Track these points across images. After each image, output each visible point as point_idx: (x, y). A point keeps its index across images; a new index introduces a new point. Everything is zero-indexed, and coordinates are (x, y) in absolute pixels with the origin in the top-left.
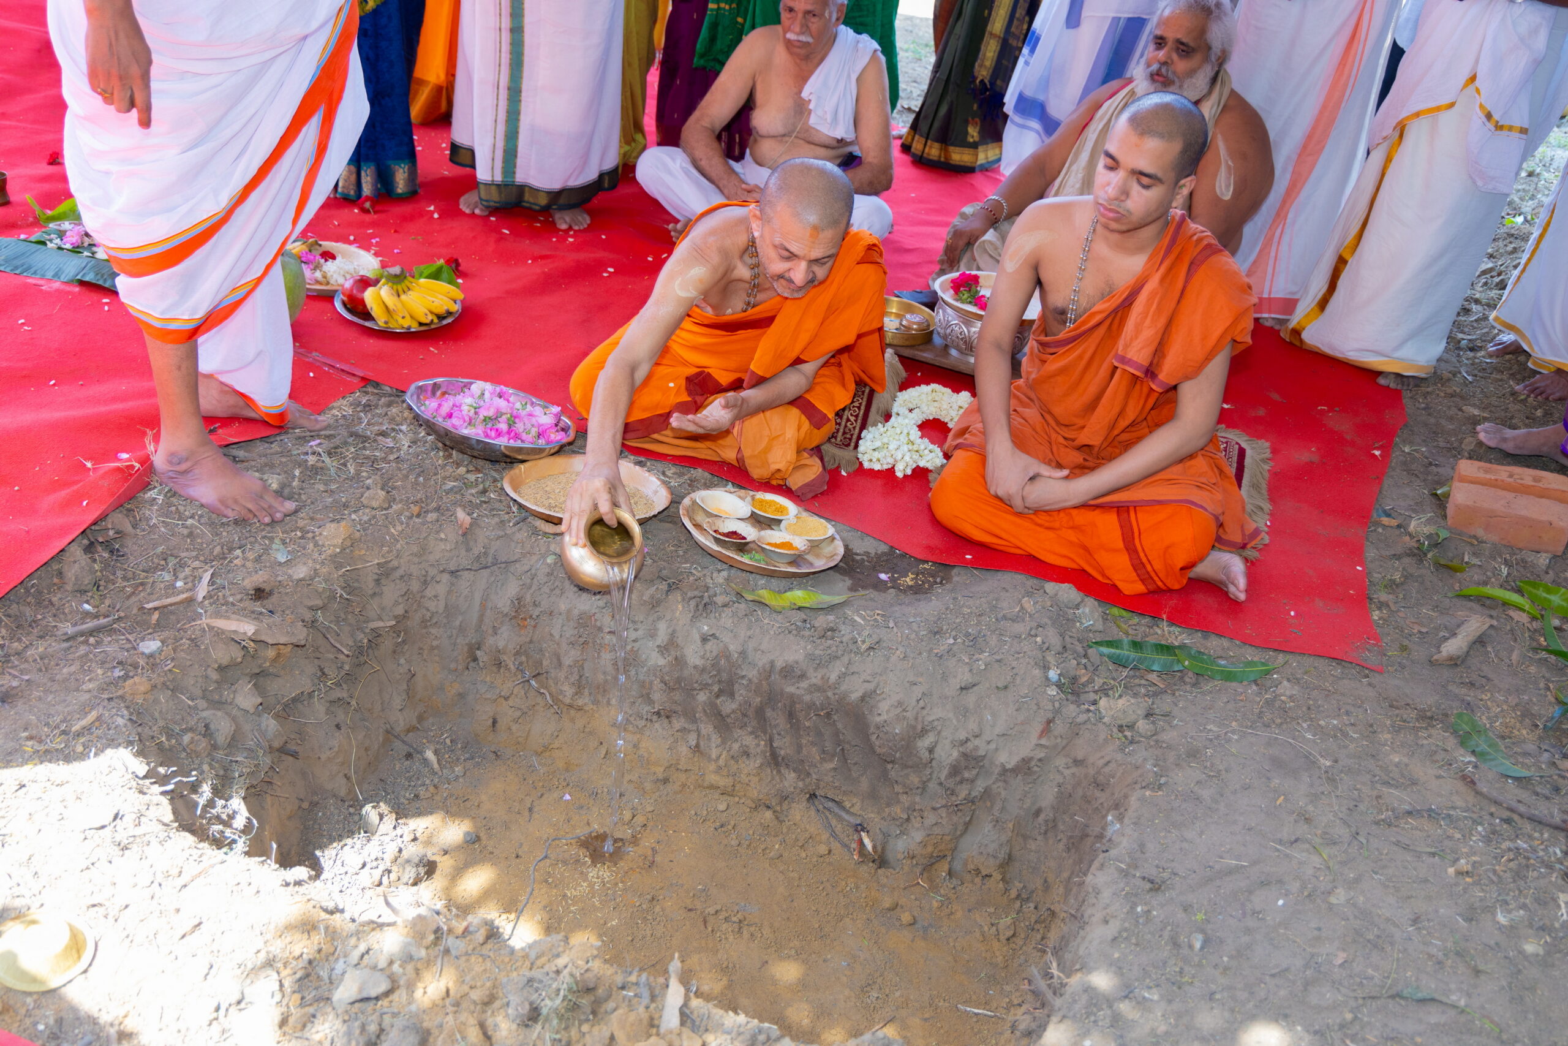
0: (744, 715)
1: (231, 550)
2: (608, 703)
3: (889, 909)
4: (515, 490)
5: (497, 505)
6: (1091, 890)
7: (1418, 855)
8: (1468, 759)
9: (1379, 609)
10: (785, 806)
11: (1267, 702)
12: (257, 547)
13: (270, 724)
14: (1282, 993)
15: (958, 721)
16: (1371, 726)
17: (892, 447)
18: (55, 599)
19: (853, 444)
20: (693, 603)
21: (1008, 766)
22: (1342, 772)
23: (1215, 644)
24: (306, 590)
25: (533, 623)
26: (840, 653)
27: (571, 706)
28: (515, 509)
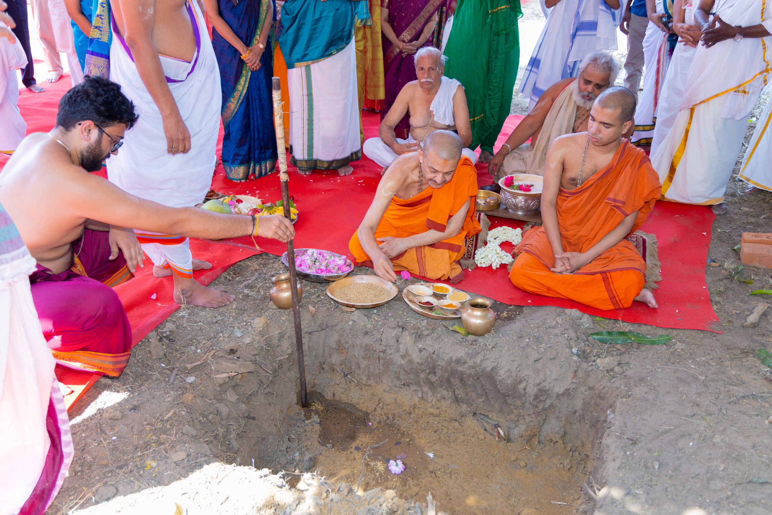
0: (441, 382)
1: (218, 334)
2: (382, 382)
3: (514, 461)
4: (332, 294)
5: (325, 301)
6: (605, 446)
7: (751, 416)
8: (767, 370)
9: (716, 304)
10: (463, 419)
11: (672, 353)
12: (228, 331)
13: (243, 406)
14: (698, 485)
15: (535, 375)
16: (720, 359)
17: (489, 256)
18: (149, 363)
19: (472, 257)
20: (414, 335)
21: (560, 393)
22: (710, 381)
23: (644, 329)
24: (250, 348)
25: (346, 351)
26: (480, 351)
27: (366, 385)
28: (332, 302)
